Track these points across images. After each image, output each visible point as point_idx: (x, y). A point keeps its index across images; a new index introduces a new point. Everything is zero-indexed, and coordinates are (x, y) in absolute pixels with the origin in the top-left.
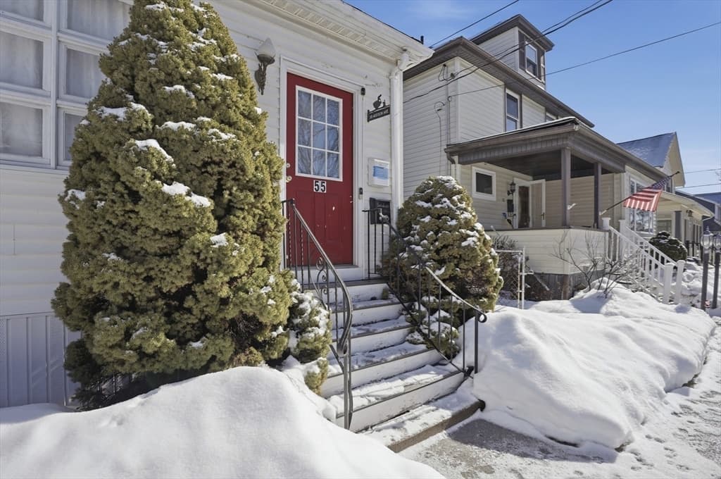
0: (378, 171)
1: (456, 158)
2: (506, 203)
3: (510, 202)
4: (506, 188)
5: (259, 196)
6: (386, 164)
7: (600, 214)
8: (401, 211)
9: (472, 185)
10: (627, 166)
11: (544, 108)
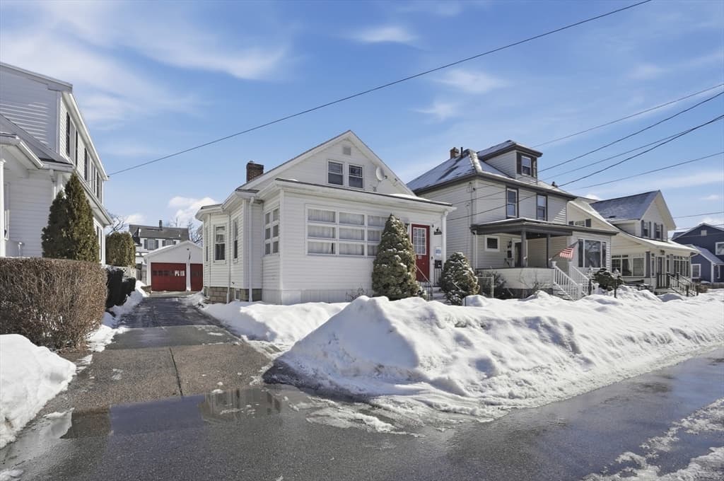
0: (438, 251)
1: (475, 232)
2: (506, 253)
3: (509, 253)
4: (506, 244)
6: (440, 248)
7: (549, 259)
8: (445, 264)
9: (484, 245)
10: (574, 232)
11: (535, 193)
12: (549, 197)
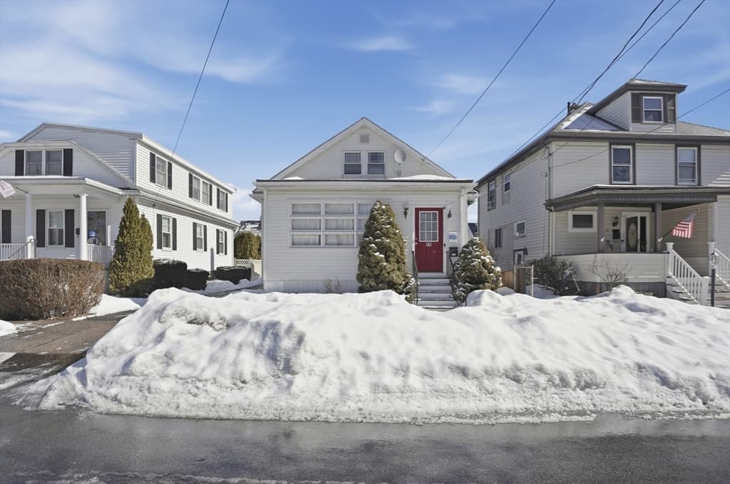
0: (453, 237)
2: (610, 232)
3: (617, 232)
4: (610, 221)
5: (395, 253)
6: (455, 233)
9: (567, 224)
10: (719, 197)
11: (673, 145)
12: (702, 147)
